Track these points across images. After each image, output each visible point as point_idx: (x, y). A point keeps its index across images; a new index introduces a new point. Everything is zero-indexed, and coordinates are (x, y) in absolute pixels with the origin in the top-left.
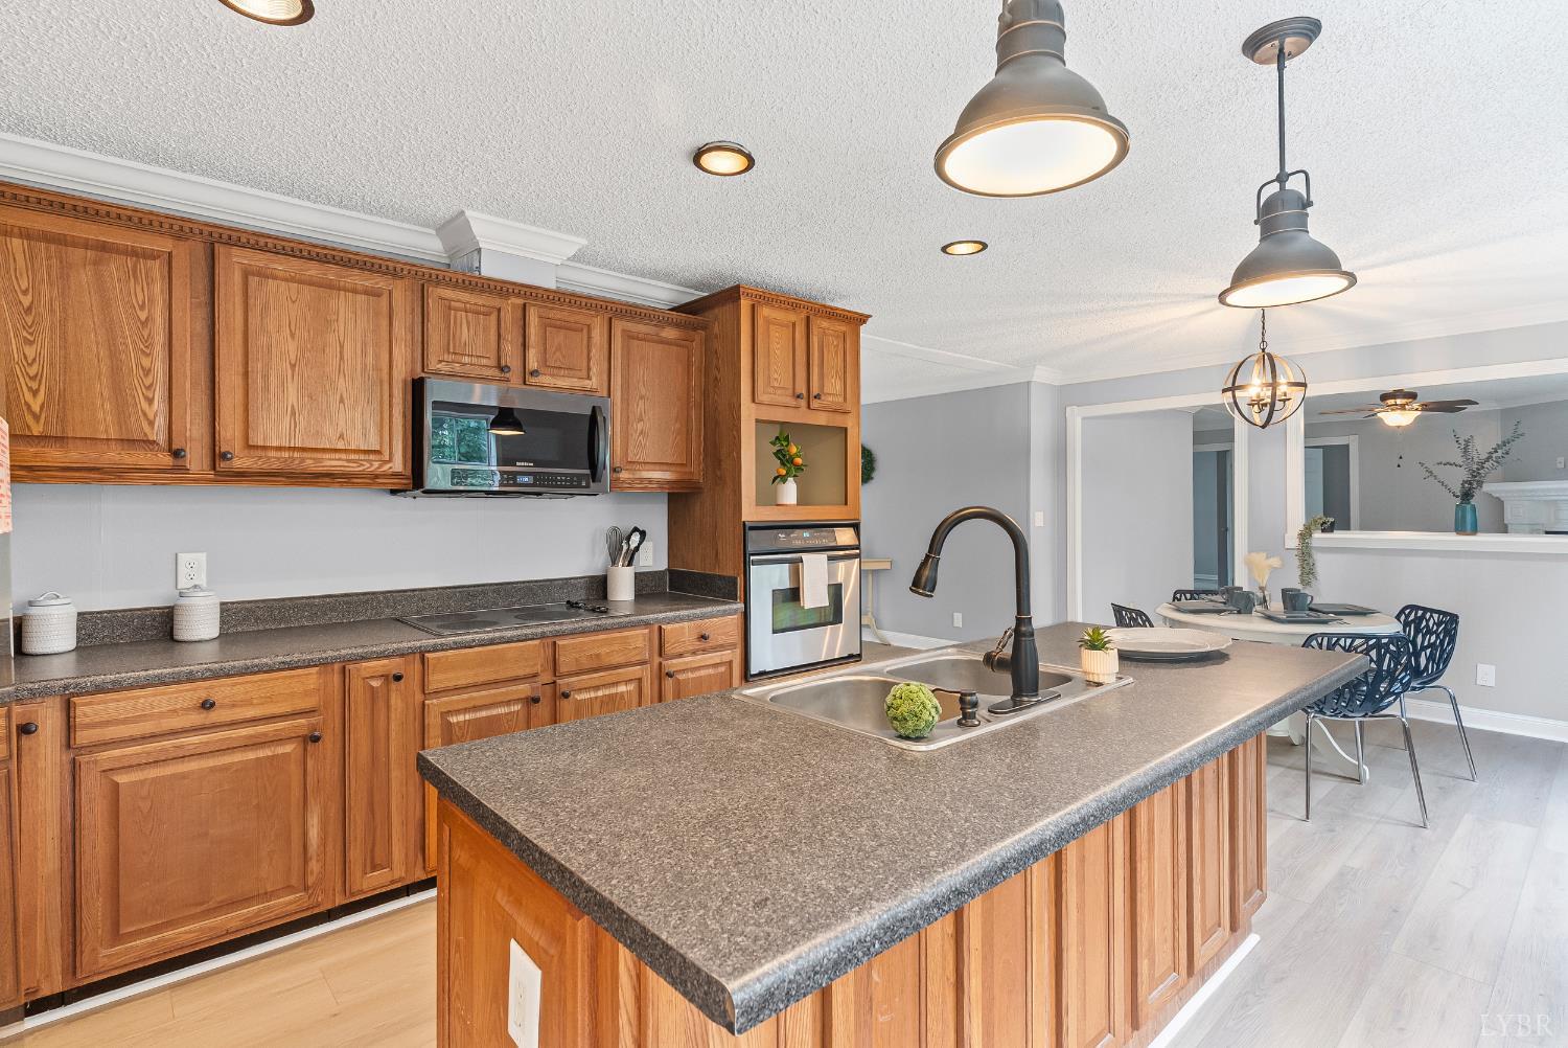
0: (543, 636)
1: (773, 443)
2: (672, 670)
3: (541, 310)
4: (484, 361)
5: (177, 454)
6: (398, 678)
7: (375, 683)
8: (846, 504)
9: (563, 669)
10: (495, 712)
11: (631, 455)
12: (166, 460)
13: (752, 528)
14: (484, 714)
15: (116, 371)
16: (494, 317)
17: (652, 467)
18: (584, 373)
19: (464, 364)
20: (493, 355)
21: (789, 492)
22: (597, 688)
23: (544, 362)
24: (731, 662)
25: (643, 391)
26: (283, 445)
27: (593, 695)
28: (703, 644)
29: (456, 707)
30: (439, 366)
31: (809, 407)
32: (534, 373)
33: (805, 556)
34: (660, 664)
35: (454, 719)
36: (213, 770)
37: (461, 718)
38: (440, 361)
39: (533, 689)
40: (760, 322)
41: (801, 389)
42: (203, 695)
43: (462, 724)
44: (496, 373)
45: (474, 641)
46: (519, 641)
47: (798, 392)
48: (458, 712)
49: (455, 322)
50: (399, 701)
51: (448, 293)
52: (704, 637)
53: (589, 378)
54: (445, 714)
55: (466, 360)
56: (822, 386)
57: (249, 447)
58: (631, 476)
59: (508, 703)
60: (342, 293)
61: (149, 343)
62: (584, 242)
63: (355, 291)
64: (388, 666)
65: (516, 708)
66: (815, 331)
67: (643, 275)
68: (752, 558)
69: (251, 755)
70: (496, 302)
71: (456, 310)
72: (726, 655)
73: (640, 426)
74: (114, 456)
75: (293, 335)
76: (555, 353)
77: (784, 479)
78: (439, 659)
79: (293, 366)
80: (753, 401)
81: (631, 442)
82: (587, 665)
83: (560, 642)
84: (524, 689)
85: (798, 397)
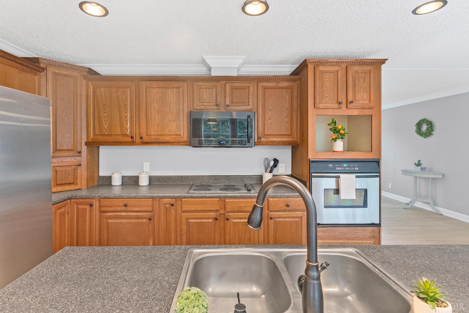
0: (220, 197)
1: (329, 125)
2: (272, 217)
3: (230, 84)
4: (211, 104)
5: (132, 138)
6: (172, 205)
7: (167, 206)
8: (372, 151)
9: (227, 210)
10: (203, 221)
11: (266, 132)
12: (130, 140)
13: (313, 162)
14: (199, 221)
15: (120, 118)
16: (214, 89)
17: (275, 136)
18: (247, 104)
19: (205, 106)
20: (214, 101)
21: (339, 145)
22: (241, 218)
23: (232, 102)
24: (301, 217)
25: (271, 108)
26: (155, 134)
27: (239, 221)
28: (287, 208)
29: (191, 217)
30: (197, 107)
31: (347, 107)
32: (228, 106)
33: (341, 175)
34: (268, 213)
35: (190, 221)
36: (128, 223)
37: (192, 221)
38: (197, 106)
39: (216, 215)
40: (318, 73)
41: (342, 99)
42: (125, 203)
43: (193, 223)
44: (215, 107)
45: (196, 196)
46: (211, 198)
47: (340, 100)
48: (192, 219)
49: (202, 93)
50: (174, 212)
51: (200, 84)
52: (288, 206)
53: (249, 105)
54: (187, 219)
55: (206, 104)
56: (355, 97)
57: (147, 135)
58: (266, 140)
59: (208, 218)
60: (170, 89)
61: (127, 109)
62: (244, 57)
63: (173, 88)
64: (170, 201)
65: (211, 220)
66: (350, 73)
67: (276, 64)
68: (313, 174)
69: (136, 221)
70: (215, 84)
71: (202, 88)
72: (299, 214)
73: (270, 121)
74: (121, 139)
75: (157, 103)
76: (235, 98)
77: (335, 140)
78: (185, 201)
79: (157, 112)
80: (315, 107)
81: (266, 127)
82: (236, 209)
83: (227, 200)
84: (213, 214)
85: (339, 103)
